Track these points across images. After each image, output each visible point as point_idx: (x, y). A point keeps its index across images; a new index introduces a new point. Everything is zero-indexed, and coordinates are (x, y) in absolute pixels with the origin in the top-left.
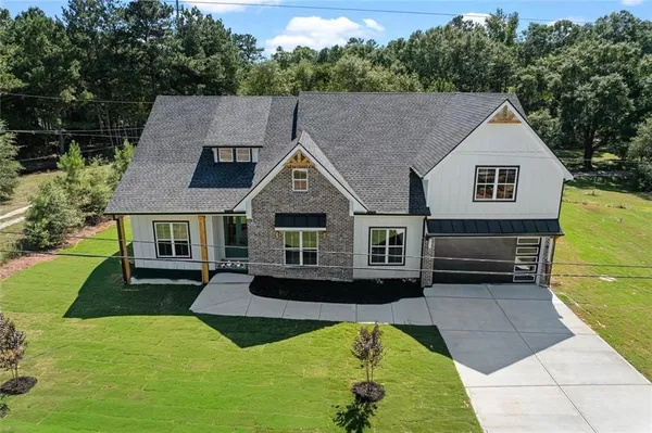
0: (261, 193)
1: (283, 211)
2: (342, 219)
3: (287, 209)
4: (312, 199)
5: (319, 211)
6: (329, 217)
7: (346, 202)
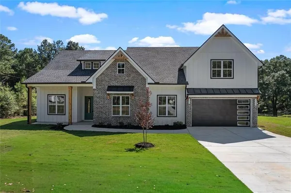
0: (101, 75)
1: (112, 85)
2: (142, 89)
3: (114, 83)
4: (127, 78)
5: (130, 85)
6: (136, 87)
7: (144, 79)
